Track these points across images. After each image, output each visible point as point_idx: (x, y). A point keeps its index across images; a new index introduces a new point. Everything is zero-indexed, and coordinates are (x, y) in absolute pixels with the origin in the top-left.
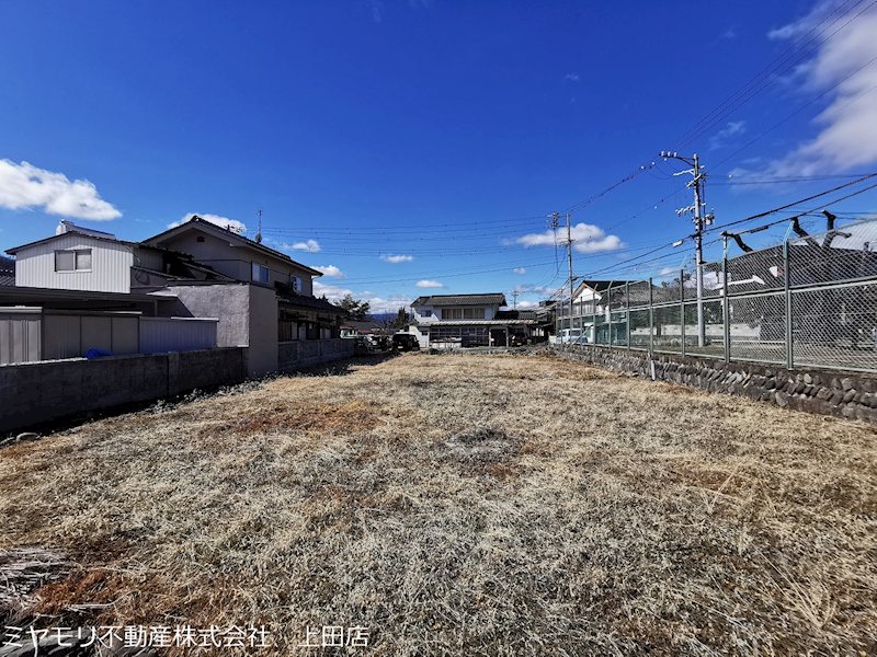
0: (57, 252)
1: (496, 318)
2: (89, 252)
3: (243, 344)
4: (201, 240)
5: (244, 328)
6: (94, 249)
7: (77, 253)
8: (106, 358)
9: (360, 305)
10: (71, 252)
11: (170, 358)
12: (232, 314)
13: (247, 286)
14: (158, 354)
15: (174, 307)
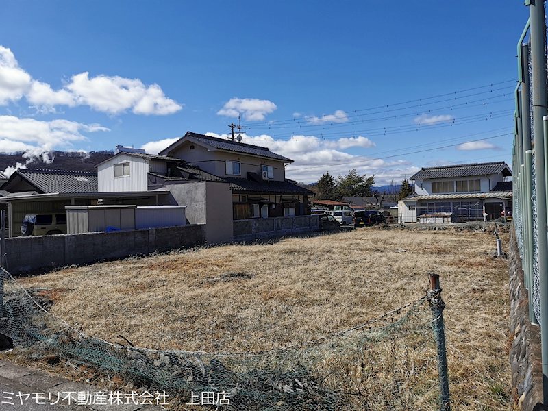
0: (115, 165)
1: (495, 189)
2: (128, 164)
3: (203, 222)
4: (192, 147)
5: (203, 212)
6: (131, 162)
7: (124, 165)
8: (114, 232)
9: (364, 180)
10: (120, 164)
11: (150, 232)
12: (197, 202)
13: (204, 183)
14: (143, 229)
15: (167, 198)
